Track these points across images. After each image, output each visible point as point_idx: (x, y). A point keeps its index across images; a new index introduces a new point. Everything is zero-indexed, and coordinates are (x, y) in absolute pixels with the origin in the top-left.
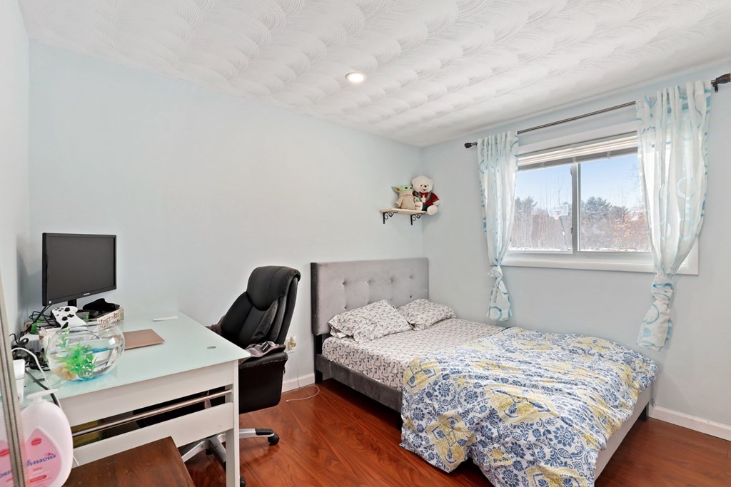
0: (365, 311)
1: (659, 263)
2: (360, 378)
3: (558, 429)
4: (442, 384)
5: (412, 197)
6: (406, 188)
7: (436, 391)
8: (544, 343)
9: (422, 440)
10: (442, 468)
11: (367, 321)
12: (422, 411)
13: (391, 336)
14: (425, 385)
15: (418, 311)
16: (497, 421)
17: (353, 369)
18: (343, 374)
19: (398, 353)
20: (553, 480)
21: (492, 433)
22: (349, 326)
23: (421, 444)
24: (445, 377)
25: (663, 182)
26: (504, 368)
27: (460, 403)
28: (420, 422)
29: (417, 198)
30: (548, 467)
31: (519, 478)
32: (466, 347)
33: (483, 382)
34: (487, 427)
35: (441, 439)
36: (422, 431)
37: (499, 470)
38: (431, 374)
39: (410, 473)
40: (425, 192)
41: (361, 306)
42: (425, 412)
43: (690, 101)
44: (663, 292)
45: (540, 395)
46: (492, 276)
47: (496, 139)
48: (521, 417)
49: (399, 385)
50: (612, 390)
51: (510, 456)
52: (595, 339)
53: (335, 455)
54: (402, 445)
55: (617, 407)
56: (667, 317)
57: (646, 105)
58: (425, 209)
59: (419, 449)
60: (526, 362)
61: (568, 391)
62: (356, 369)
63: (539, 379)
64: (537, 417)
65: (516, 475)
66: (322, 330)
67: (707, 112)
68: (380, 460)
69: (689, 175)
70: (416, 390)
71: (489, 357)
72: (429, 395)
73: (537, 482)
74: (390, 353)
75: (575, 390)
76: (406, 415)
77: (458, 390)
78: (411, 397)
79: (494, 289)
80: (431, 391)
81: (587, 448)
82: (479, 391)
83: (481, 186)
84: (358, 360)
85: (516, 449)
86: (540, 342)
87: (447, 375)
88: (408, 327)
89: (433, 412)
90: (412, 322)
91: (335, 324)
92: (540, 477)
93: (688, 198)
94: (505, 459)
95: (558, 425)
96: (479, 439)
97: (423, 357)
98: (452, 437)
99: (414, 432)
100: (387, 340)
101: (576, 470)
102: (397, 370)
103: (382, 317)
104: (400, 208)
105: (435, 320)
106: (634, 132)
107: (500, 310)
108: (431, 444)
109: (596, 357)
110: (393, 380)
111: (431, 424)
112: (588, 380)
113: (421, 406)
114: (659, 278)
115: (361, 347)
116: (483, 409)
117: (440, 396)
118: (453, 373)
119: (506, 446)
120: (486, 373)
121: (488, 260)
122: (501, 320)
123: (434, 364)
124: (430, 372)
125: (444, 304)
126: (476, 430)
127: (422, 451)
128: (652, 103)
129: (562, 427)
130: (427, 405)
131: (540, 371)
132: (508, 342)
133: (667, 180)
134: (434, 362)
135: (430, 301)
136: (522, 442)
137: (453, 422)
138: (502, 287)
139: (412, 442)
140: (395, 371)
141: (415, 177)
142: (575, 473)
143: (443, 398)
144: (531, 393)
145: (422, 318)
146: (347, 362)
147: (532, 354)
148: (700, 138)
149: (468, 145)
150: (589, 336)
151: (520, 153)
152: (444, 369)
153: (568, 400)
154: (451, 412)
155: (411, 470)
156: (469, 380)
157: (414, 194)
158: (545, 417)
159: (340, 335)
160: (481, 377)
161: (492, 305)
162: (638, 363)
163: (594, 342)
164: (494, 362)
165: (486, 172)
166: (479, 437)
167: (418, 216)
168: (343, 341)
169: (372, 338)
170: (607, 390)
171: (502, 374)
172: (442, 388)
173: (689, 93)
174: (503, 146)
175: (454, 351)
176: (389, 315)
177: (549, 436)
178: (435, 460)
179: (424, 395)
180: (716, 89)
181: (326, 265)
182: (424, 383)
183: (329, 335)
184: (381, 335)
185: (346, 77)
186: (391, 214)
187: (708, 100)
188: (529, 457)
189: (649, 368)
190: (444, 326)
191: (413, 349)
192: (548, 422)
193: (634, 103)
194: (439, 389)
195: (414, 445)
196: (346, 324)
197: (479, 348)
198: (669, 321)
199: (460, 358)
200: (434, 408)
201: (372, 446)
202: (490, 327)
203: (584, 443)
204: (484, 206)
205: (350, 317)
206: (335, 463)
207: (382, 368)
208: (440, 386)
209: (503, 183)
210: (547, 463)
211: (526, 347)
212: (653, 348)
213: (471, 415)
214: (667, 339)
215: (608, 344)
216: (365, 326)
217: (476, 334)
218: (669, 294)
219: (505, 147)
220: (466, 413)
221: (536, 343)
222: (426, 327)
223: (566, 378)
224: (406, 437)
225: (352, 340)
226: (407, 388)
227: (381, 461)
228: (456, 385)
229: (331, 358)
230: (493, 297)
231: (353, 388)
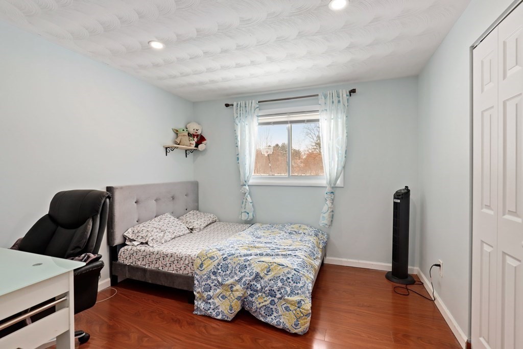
0: (154, 222)
1: (328, 182)
2: (157, 273)
3: (293, 275)
4: (223, 264)
5: (187, 137)
6: (183, 130)
7: (219, 269)
8: (275, 230)
9: (211, 305)
10: (226, 319)
11: (158, 230)
12: (210, 285)
13: (177, 239)
14: (211, 267)
15: (194, 219)
16: (259, 279)
17: (150, 268)
18: (140, 273)
19: (187, 250)
20: (292, 304)
21: (257, 288)
22: (142, 235)
23: (210, 308)
24: (225, 259)
25: (330, 139)
26: (258, 248)
27: (236, 274)
28: (209, 293)
29: (192, 138)
30: (290, 298)
31: (274, 310)
32: (232, 239)
33: (249, 258)
34: (254, 284)
35: (224, 300)
36: (210, 299)
37: (262, 309)
38: (214, 259)
39: (205, 329)
40: (197, 134)
41: (151, 219)
42: (212, 285)
43: (341, 99)
44: (330, 196)
45: (282, 259)
46: (243, 192)
47: (245, 104)
48: (273, 274)
49: (190, 271)
50: (312, 251)
51: (268, 298)
52: (300, 225)
53: (145, 334)
54: (195, 312)
55: (315, 259)
56: (331, 210)
57: (323, 98)
58: (197, 146)
59: (209, 311)
60: (269, 243)
61: (294, 254)
62: (152, 267)
63: (278, 250)
64: (281, 272)
65: (272, 309)
66: (118, 241)
67: (348, 106)
68: (181, 327)
69: (340, 136)
70: (204, 272)
71: (248, 243)
72: (214, 273)
73: (284, 308)
74: (181, 251)
75: (297, 253)
76: (197, 291)
77: (234, 266)
78: (201, 277)
79: (244, 201)
80: (216, 270)
81: (307, 282)
82: (247, 263)
83: (236, 133)
84: (154, 260)
85: (272, 294)
86: (273, 230)
87: (226, 257)
88: (188, 231)
89: (217, 284)
90: (191, 227)
91: (129, 234)
92: (285, 305)
93: (340, 148)
94: (265, 301)
95: (293, 274)
96: (249, 293)
97: (207, 249)
98: (232, 296)
99: (204, 301)
100: (175, 242)
101: (303, 295)
102: (189, 261)
103: (168, 226)
104: (179, 144)
105: (206, 224)
106: (317, 111)
107: (248, 214)
108: (217, 305)
109: (302, 234)
110: (185, 269)
111: (217, 292)
112: (302, 247)
113: (209, 282)
114: (328, 189)
115: (156, 249)
116: (251, 274)
117: (222, 272)
118: (230, 256)
119: (266, 293)
120: (249, 252)
121: (240, 181)
122: (249, 219)
123: (216, 252)
124: (214, 258)
125: (211, 213)
126: (247, 288)
127: (211, 312)
128: (326, 97)
129: (295, 274)
130: (214, 280)
131: (277, 246)
132: (256, 232)
133: (332, 138)
134: (216, 251)
135: (200, 211)
136: (275, 288)
137: (232, 287)
138: (249, 199)
139: (204, 308)
140: (187, 262)
141: (189, 123)
142: (303, 297)
143: (225, 273)
144: (277, 259)
145: (197, 224)
146: (144, 263)
147: (270, 238)
148: (345, 119)
149: (227, 105)
150: (296, 224)
151: (259, 115)
152: (223, 254)
153: (295, 259)
154: (231, 281)
155: (205, 327)
156: (240, 258)
157: (189, 135)
158: (286, 270)
159: (135, 243)
160: (247, 255)
161: (243, 210)
162: (320, 234)
163: (300, 226)
164: (252, 245)
165: (239, 124)
166: (249, 292)
167: (192, 151)
168: (139, 247)
169: (163, 242)
170: (310, 251)
171: (258, 252)
172: (224, 266)
173: (341, 95)
174: (249, 109)
175: (226, 242)
176: (173, 224)
177: (289, 281)
178: (221, 315)
179: (211, 274)
180: (350, 95)
181: (121, 188)
182: (209, 266)
183: (124, 245)
184: (170, 239)
185: (149, 43)
186: (173, 149)
187: (348, 99)
188: (279, 296)
189: (325, 237)
190: (213, 228)
191: (197, 245)
192: (288, 273)
193: (317, 95)
194: (221, 268)
195: (205, 310)
196: (140, 234)
197: (240, 238)
198: (333, 211)
199: (231, 246)
200: (218, 281)
201: (173, 319)
202: (242, 225)
203: (306, 280)
204: (237, 146)
205: (143, 228)
206: (146, 339)
207: (176, 262)
208: (221, 266)
209: (250, 132)
210: (288, 296)
211: (266, 234)
212: (326, 226)
213: (244, 280)
214: (332, 221)
215: (306, 227)
216: (157, 233)
217: (234, 230)
218: (332, 197)
219: (251, 110)
220: (241, 279)
221: (270, 231)
222: (200, 230)
223: (291, 248)
224: (199, 306)
225: (147, 246)
226: (198, 272)
227: (183, 327)
228: (233, 263)
229: (127, 262)
230: (243, 205)
231: (150, 282)
